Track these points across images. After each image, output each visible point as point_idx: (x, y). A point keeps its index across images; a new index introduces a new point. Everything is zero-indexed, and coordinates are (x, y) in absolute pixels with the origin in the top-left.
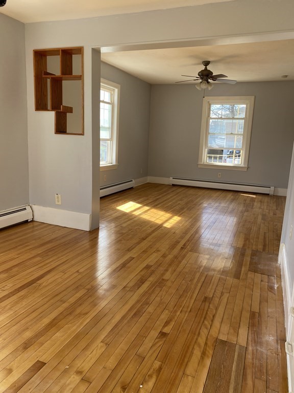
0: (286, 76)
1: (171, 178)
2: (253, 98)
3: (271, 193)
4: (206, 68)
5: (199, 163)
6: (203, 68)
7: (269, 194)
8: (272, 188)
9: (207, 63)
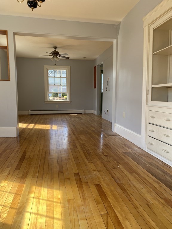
0: (85, 58)
1: (30, 111)
2: (69, 67)
3: (83, 113)
4: (55, 50)
5: (45, 101)
6: (54, 50)
7: (82, 113)
8: (83, 110)
9: (56, 48)
